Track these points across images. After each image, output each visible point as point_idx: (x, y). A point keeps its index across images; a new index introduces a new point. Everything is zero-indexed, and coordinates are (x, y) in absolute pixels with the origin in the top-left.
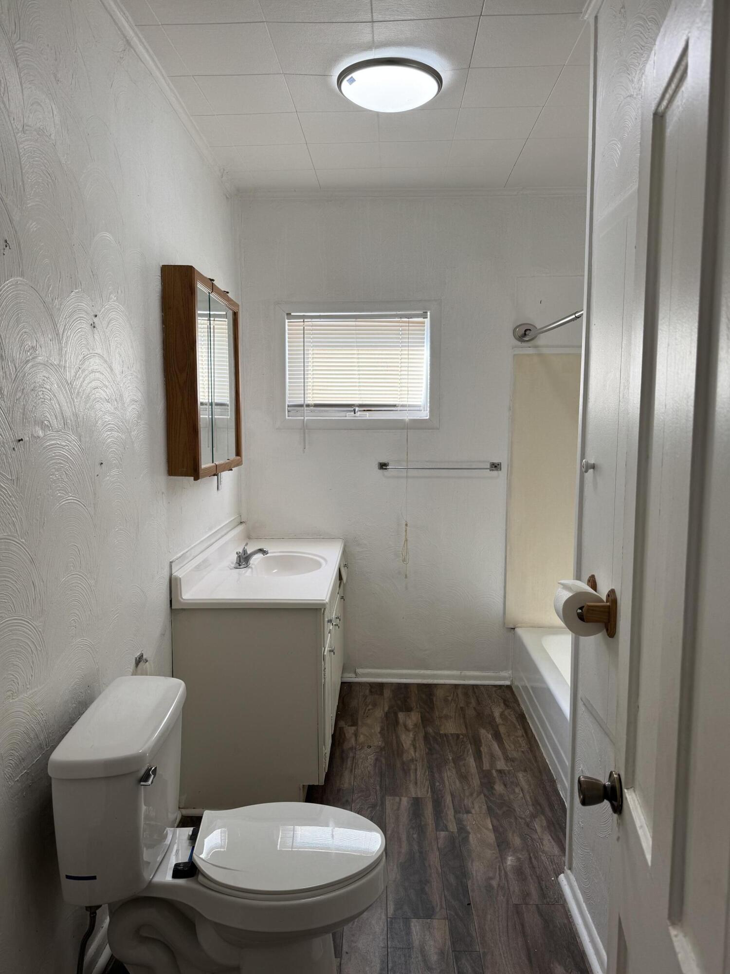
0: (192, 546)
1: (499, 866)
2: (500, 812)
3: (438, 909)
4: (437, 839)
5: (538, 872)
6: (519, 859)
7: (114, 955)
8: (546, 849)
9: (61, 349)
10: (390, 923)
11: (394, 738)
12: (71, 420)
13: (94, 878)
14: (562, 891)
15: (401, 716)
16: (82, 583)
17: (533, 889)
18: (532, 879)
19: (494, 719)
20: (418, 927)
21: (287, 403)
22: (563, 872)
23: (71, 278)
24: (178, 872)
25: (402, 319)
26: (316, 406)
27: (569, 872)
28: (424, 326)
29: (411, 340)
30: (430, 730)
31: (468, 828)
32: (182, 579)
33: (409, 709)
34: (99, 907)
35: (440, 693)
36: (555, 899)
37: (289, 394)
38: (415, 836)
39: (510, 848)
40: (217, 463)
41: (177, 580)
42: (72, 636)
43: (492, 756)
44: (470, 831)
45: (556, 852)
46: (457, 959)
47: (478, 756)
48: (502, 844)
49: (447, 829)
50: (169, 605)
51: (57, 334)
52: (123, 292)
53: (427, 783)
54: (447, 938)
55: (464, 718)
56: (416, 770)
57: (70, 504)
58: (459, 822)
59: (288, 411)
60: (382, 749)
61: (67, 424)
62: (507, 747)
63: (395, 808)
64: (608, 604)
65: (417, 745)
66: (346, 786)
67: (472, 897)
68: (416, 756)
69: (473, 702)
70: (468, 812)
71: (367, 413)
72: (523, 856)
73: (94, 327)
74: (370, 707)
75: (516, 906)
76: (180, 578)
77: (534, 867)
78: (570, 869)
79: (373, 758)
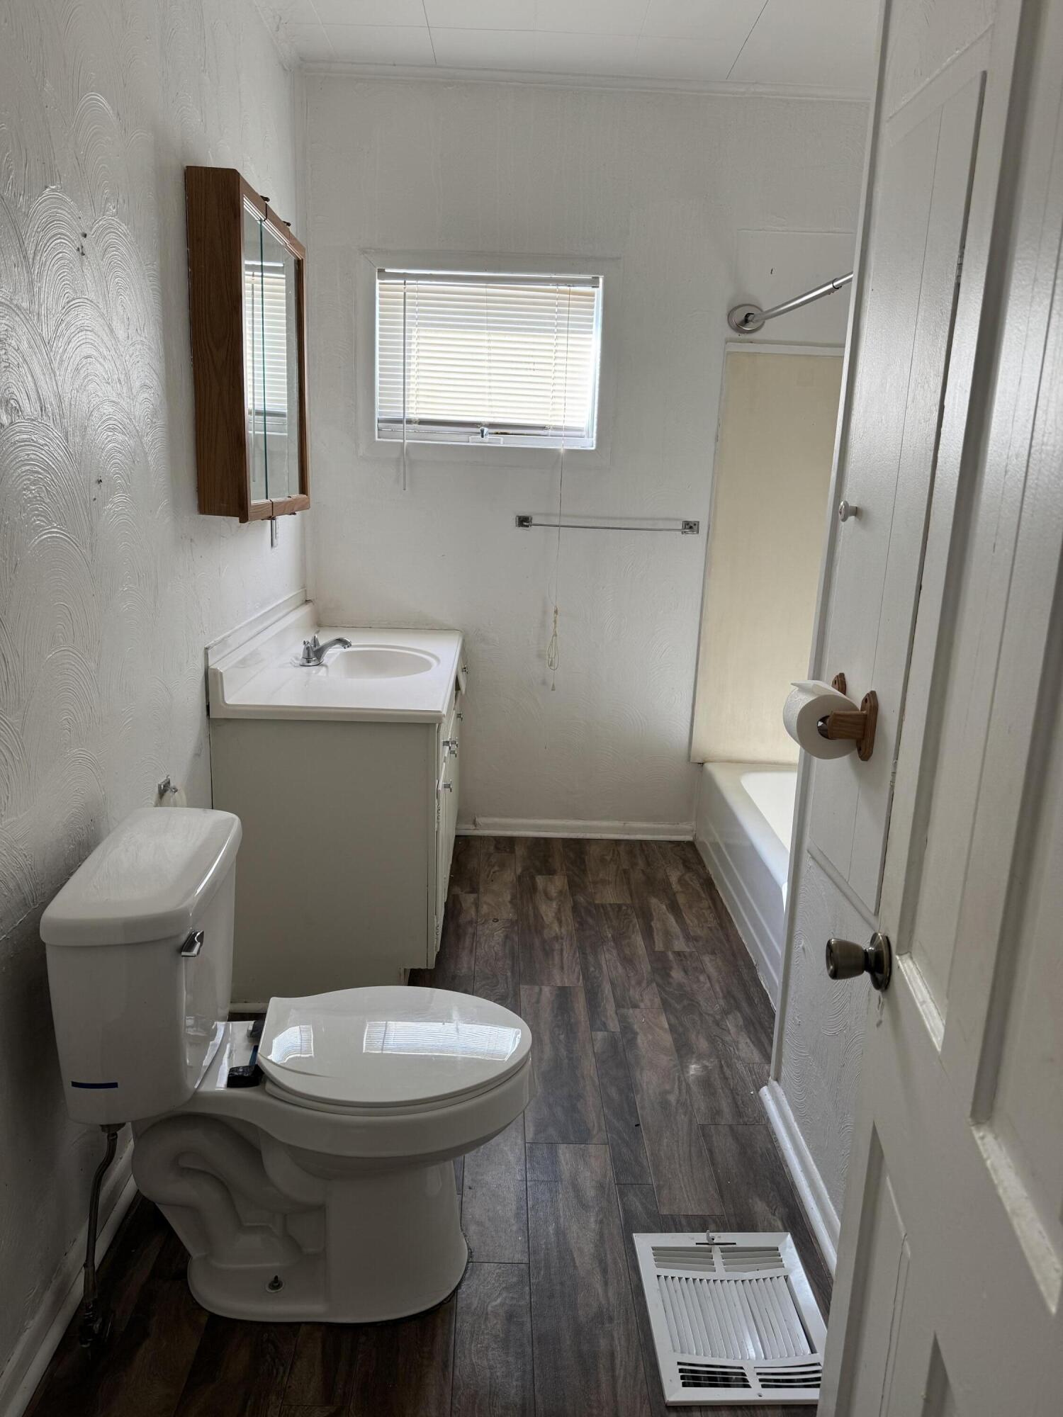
0: (237, 628)
1: (679, 1078)
2: (678, 1007)
3: (595, 1132)
4: (592, 1041)
5: (732, 1084)
6: (705, 1067)
7: (141, 1191)
8: (743, 1055)
9: (31, 283)
10: (530, 1151)
11: (530, 908)
12: (51, 405)
13: (115, 1085)
14: (764, 1108)
15: (540, 881)
16: (76, 665)
17: (725, 1105)
18: (724, 1092)
19: (669, 885)
20: (567, 1155)
21: (377, 416)
22: (766, 1084)
23: (44, 163)
24: (235, 1080)
25: (560, 287)
26: (422, 422)
27: (775, 1083)
28: (593, 300)
29: (573, 322)
30: (581, 899)
31: (635, 1027)
32: (224, 675)
33: (550, 872)
34: (122, 1125)
35: (594, 851)
36: (755, 1117)
37: (381, 401)
38: (562, 1037)
39: (693, 1053)
40: (273, 500)
41: (218, 675)
42: (65, 744)
43: (667, 933)
44: (638, 1030)
45: (757, 1059)
46: (622, 1194)
47: (648, 933)
48: (683, 1049)
49: (605, 1027)
50: (205, 713)
51: (24, 257)
52: (126, 201)
53: (577, 969)
54: (608, 1168)
55: (629, 883)
56: (562, 950)
57: (55, 539)
58: (623, 1020)
59: (379, 430)
60: (513, 923)
61: (45, 410)
62: (688, 921)
63: (534, 1000)
64: (864, 712)
65: (563, 918)
66: (464, 971)
67: (642, 1116)
68: (561, 933)
69: (641, 863)
70: (635, 1006)
71: (502, 438)
72: (711, 1063)
73: (83, 254)
74: (496, 868)
75: (703, 1127)
76: (221, 674)
77: (726, 1078)
78: (777, 1079)
79: (502, 935)
